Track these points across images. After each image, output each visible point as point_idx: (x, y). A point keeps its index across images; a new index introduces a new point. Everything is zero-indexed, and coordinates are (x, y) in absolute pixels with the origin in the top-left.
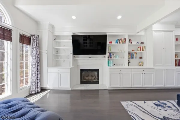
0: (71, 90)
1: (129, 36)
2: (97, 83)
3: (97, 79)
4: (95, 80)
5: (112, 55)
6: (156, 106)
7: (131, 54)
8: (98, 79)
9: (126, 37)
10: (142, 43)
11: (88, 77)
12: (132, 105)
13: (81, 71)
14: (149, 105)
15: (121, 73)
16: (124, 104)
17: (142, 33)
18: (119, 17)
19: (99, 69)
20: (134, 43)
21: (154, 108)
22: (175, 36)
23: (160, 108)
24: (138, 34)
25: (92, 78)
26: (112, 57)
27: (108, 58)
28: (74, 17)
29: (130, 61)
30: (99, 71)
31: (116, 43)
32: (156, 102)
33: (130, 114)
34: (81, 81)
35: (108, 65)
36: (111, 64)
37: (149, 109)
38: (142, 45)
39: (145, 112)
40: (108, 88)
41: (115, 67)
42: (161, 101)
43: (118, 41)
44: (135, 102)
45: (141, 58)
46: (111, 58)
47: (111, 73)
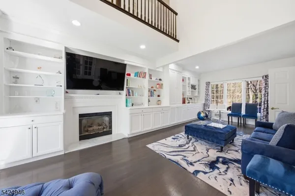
0: (65, 154)
1: (149, 70)
2: (109, 132)
3: (108, 128)
4: (105, 130)
5: (131, 91)
6: (173, 140)
7: (151, 91)
8: (111, 127)
9: (147, 71)
10: (160, 80)
11: (91, 127)
12: (157, 145)
13: (79, 117)
14: (169, 141)
15: (142, 114)
16: (150, 146)
17: (161, 70)
18: (143, 47)
19: (111, 112)
20: (154, 79)
21: (172, 141)
22: (183, 77)
23: (176, 140)
24: (158, 70)
25: (100, 127)
26: (131, 95)
27: (126, 95)
28: (76, 23)
29: (150, 100)
30: (111, 114)
31: (135, 76)
32: (173, 137)
33: (157, 152)
34: (80, 136)
35: (127, 106)
36: (130, 104)
37: (169, 144)
38: (160, 82)
39: (168, 146)
40: (127, 136)
41: (134, 107)
42: (176, 135)
43: (138, 75)
44: (159, 142)
45: (159, 96)
46: (129, 95)
47: (132, 115)
